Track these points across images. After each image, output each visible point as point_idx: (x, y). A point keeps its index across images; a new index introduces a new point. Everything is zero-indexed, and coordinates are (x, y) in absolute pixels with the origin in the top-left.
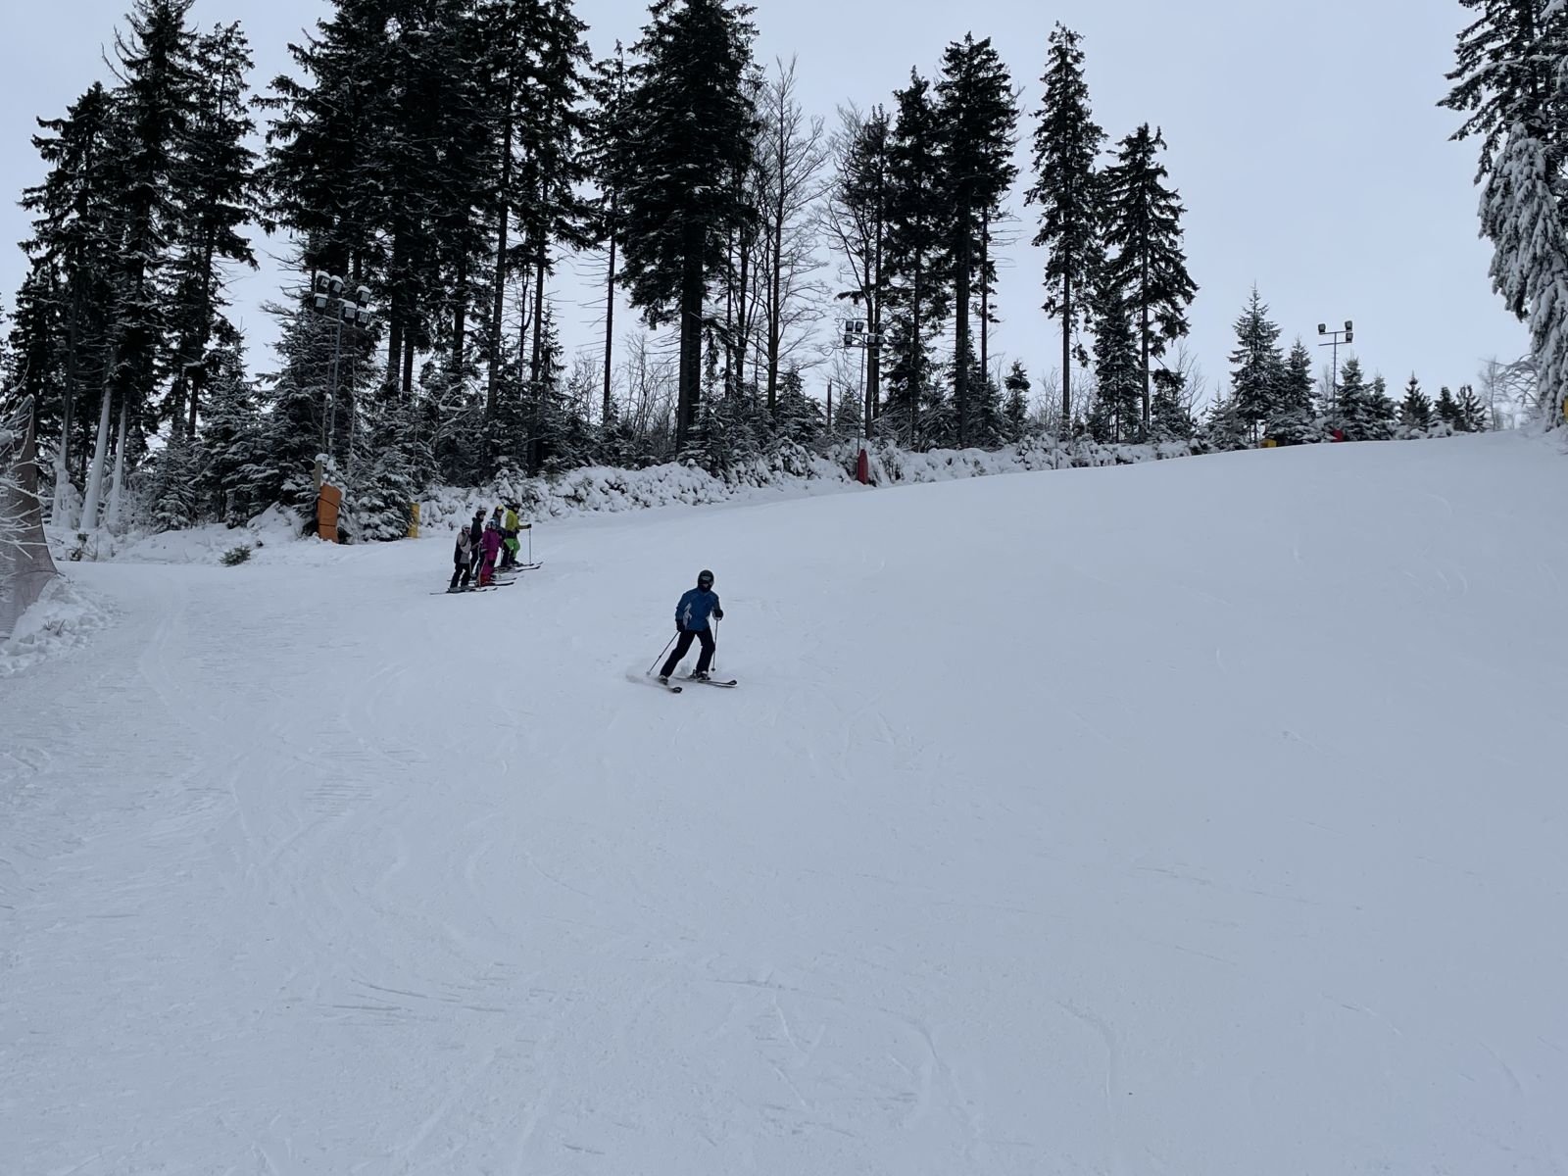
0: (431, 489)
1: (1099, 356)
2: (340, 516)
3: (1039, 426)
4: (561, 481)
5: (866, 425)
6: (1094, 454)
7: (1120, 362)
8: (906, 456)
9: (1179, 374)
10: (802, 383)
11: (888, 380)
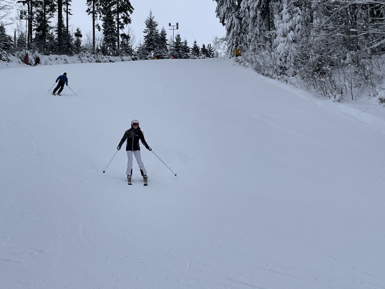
1: (104, 28)
3: (85, 49)
5: (28, 45)
6: (103, 59)
7: (110, 30)
8: (41, 56)
9: (129, 35)
10: (5, 30)
11: (35, 31)
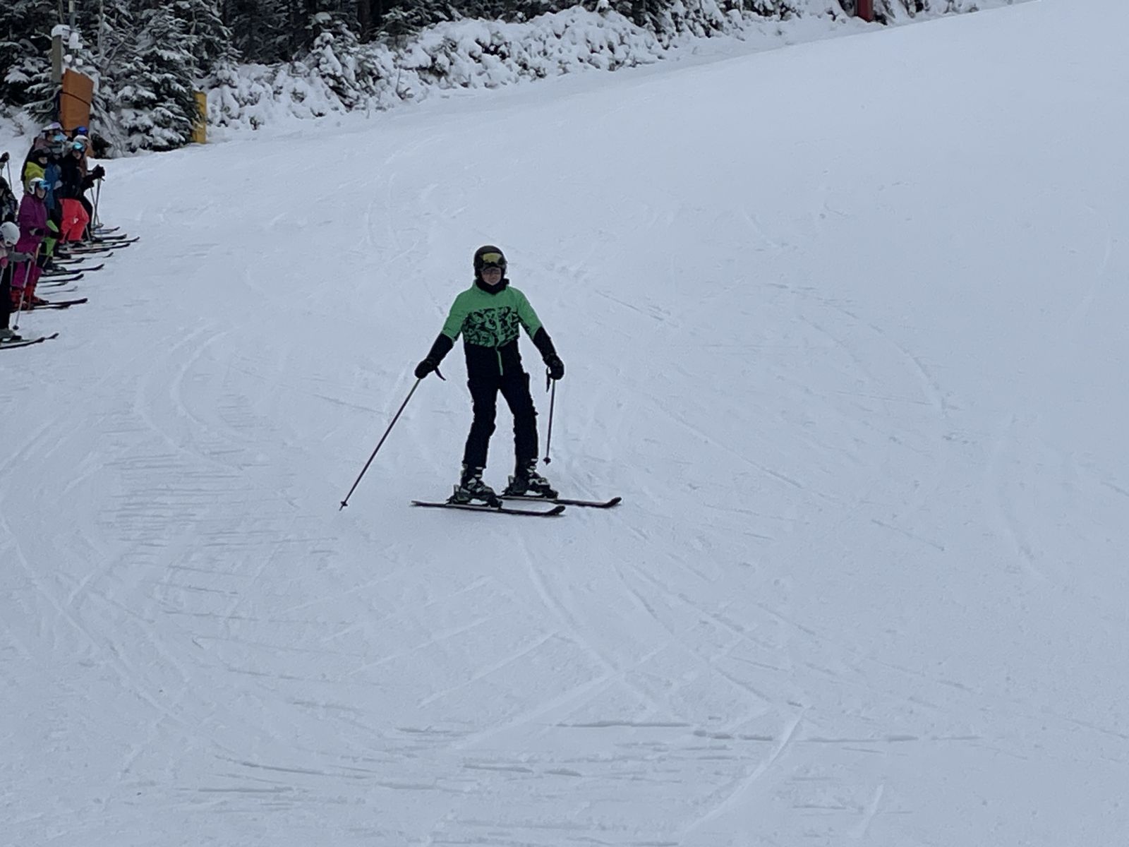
0: (221, 68)
2: (92, 117)
4: (410, 46)
